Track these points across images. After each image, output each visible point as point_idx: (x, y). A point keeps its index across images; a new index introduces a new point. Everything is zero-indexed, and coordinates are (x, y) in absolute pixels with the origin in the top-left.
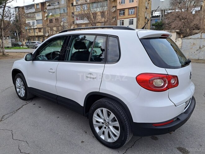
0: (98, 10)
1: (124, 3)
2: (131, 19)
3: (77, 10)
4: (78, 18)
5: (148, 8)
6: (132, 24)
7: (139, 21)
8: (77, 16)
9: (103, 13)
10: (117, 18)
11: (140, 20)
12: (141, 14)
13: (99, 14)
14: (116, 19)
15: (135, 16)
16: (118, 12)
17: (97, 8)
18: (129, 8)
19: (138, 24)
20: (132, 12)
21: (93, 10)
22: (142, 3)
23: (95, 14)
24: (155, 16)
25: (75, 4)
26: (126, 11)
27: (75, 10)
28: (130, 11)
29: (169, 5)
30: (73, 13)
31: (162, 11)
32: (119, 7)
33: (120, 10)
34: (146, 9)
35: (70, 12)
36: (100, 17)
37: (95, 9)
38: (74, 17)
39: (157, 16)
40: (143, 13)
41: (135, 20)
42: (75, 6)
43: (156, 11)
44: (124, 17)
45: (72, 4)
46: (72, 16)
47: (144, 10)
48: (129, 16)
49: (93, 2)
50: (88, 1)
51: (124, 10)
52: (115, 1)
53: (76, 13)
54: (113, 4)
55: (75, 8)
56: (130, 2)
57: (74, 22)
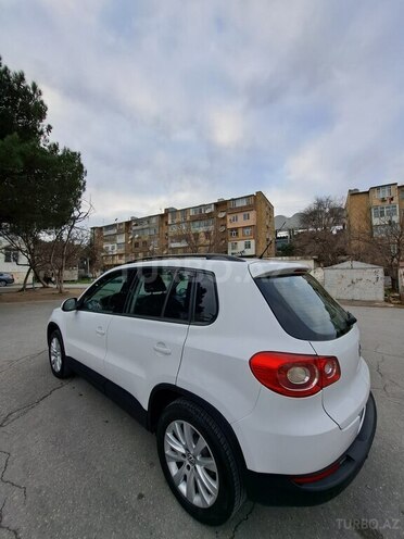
0: (201, 230)
1: (237, 220)
2: (247, 241)
3: (173, 231)
4: (174, 240)
5: (270, 226)
6: (249, 247)
7: (258, 244)
8: (172, 237)
9: (207, 234)
10: (227, 240)
11: (261, 242)
12: (261, 235)
13: (202, 234)
15: (252, 237)
16: (229, 232)
17: (199, 227)
18: (244, 227)
19: (258, 248)
21: (194, 230)
22: (261, 221)
23: (197, 235)
24: (281, 237)
25: (170, 222)
26: (240, 232)
27: (169, 231)
28: (246, 231)
29: (298, 223)
30: (167, 234)
31: (289, 230)
32: (230, 226)
33: (232, 230)
34: (268, 228)
35: (163, 233)
36: (204, 239)
38: (168, 239)
39: (284, 238)
40: (263, 234)
41: (253, 242)
42: (171, 225)
43: (280, 230)
44: (238, 238)
45: (167, 223)
46: (166, 237)
47: (264, 229)
48: (245, 238)
49: (194, 220)
50: (188, 218)
51: (236, 229)
52: (224, 218)
53: (170, 235)
54: (222, 223)
55: (170, 228)
56: (245, 219)
57: (167, 246)
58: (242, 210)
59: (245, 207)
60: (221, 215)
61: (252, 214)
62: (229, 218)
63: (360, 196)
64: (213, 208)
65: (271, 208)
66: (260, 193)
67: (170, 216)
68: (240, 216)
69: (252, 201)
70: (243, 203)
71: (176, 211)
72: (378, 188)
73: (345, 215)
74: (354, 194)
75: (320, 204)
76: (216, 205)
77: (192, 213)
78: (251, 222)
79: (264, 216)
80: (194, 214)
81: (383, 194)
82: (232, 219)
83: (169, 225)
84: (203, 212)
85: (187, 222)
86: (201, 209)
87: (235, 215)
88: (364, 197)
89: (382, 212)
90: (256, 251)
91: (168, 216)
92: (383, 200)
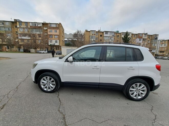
1: (52, 32)
3: (20, 31)
6: (57, 42)
8: (20, 34)
10: (48, 39)
15: (58, 39)
22: (61, 34)
23: (34, 35)
25: (18, 26)
26: (53, 36)
28: (55, 36)
30: (17, 32)
31: (68, 39)
32: (49, 33)
33: (50, 35)
35: (14, 31)
36: (38, 37)
38: (18, 34)
40: (61, 38)
41: (58, 41)
42: (19, 28)
43: (65, 38)
44: (52, 39)
45: (16, 27)
47: (62, 37)
48: (55, 39)
49: (32, 28)
50: (29, 27)
52: (46, 30)
53: (19, 32)
54: (46, 31)
55: (19, 29)
56: (55, 32)
57: (18, 38)
58: (54, 28)
60: (45, 29)
61: (58, 31)
62: (49, 30)
64: (41, 25)
65: (63, 30)
66: (60, 24)
67: (18, 23)
68: (53, 31)
69: (58, 26)
70: (54, 26)
72: (92, 31)
74: (87, 31)
75: (78, 32)
76: (43, 24)
77: (31, 25)
78: (58, 33)
79: (62, 32)
80: (32, 25)
81: (93, 33)
82: (50, 31)
83: (18, 28)
84: (37, 25)
85: (29, 28)
86: (36, 24)
87: (51, 30)
88: (89, 32)
89: (92, 37)
90: (59, 44)
91: (17, 23)
92: (93, 34)
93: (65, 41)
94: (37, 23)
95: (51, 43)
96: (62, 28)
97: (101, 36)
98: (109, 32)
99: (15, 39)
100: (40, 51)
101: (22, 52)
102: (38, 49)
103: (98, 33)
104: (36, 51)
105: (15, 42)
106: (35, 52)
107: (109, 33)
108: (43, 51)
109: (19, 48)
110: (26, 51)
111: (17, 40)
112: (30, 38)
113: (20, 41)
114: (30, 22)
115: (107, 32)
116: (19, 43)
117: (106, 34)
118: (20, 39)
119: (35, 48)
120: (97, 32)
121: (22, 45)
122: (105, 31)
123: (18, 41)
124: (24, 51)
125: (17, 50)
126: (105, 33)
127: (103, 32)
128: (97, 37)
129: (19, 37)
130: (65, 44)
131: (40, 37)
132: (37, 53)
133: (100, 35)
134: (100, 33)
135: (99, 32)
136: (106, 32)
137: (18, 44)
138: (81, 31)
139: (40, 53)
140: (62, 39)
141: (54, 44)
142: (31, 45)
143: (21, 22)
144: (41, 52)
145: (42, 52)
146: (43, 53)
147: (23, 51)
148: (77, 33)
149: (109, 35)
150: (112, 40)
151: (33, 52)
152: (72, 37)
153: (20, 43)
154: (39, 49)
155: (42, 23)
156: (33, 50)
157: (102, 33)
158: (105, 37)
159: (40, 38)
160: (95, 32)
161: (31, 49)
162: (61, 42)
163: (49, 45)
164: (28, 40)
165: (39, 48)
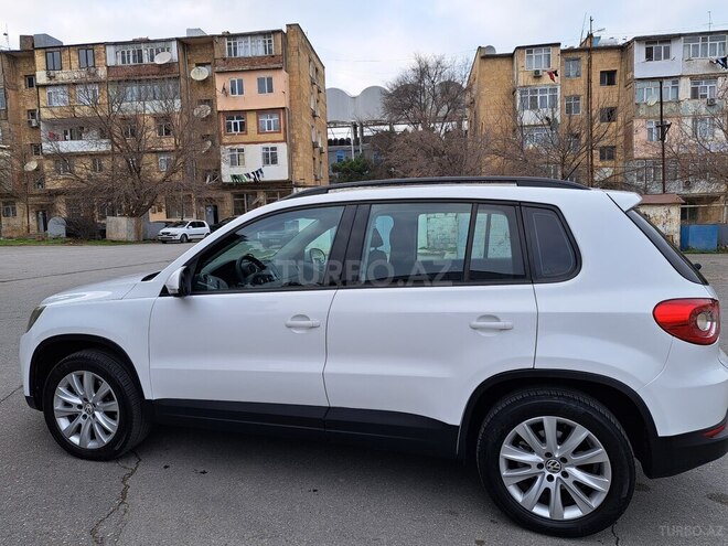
1: (241, 92)
2: (270, 145)
3: (52, 105)
4: (60, 133)
5: (318, 114)
6: (274, 161)
7: (294, 154)
8: (51, 123)
10: (217, 141)
11: (300, 150)
12: (300, 132)
13: (150, 122)
14: (213, 144)
15: (280, 137)
16: (223, 122)
17: (146, 100)
18: (260, 112)
19: (295, 164)
20: (269, 122)
21: (130, 106)
22: (299, 98)
23: (132, 126)
24: (336, 140)
25: (41, 78)
26: (251, 120)
27: (42, 103)
28: (265, 120)
29: (381, 111)
30: (32, 113)
32: (223, 104)
33: (230, 114)
34: (314, 116)
35: (19, 108)
36: (152, 134)
37: (139, 106)
38: (38, 127)
39: (342, 142)
40: (305, 130)
41: (282, 150)
42: (45, 86)
43: (335, 124)
44: (245, 138)
45: (30, 80)
46: (30, 122)
47: (307, 119)
48: (263, 137)
49: (122, 79)
50: (102, 73)
51: (241, 114)
52: (207, 83)
53: (46, 114)
54: (202, 93)
55: (43, 94)
56: (261, 91)
57: (37, 149)
58: (252, 66)
59: (260, 59)
60: (200, 74)
61: (280, 80)
62: (221, 82)
63: (498, 62)
64: (173, 55)
65: (319, 70)
66: (295, 28)
67: (40, 59)
68: (250, 82)
70: (256, 49)
71: (62, 47)
72: (529, 49)
73: (467, 99)
74: (486, 55)
75: (423, 72)
76: (186, 44)
77: (112, 58)
78: (277, 99)
79: (306, 89)
80: (120, 63)
81: (536, 63)
82: (229, 86)
83: (38, 86)
84: (146, 60)
85: (99, 83)
86: (140, 51)
87: (235, 78)
88: (505, 64)
89: (534, 99)
90: (291, 171)
91: (32, 58)
92: (537, 76)
93: (331, 143)
94: (147, 41)
95: (238, 171)
96: (305, 58)
97: (609, 77)
98: (679, 36)
99: (24, 160)
100: (168, 225)
101: (56, 240)
102: (156, 217)
103: (584, 57)
104: (137, 230)
105: (23, 174)
106: (132, 237)
107: (677, 49)
108: (182, 224)
109: (45, 213)
110: (84, 231)
111: (32, 166)
112: (104, 147)
113: (48, 166)
114: (106, 44)
115: (655, 45)
116: (41, 183)
117: (649, 56)
118: (47, 157)
119: (137, 211)
120: (571, 50)
121: (57, 193)
122: (638, 39)
123: (37, 170)
124: (68, 235)
125: (34, 230)
126: (639, 52)
127: (624, 50)
128: (579, 87)
129: (46, 146)
130: (335, 169)
131: (168, 133)
132: (146, 241)
133: (596, 78)
134: (596, 58)
135: (590, 47)
136: (649, 41)
137: (37, 191)
138: (447, 61)
139: (164, 242)
140: (305, 133)
141: (257, 173)
142: (112, 190)
143: (54, 50)
144: (171, 230)
145: (179, 231)
146: (181, 241)
147: (62, 231)
148: (412, 79)
149: (675, 62)
150: (711, 104)
151: (122, 235)
152: (377, 112)
153: (51, 185)
154: (162, 216)
155: (177, 39)
156: (119, 225)
157: (615, 55)
158: (639, 85)
159: (169, 143)
160: (555, 52)
161: (110, 218)
162: (304, 156)
163: (227, 179)
164: (95, 157)
165: (160, 210)
